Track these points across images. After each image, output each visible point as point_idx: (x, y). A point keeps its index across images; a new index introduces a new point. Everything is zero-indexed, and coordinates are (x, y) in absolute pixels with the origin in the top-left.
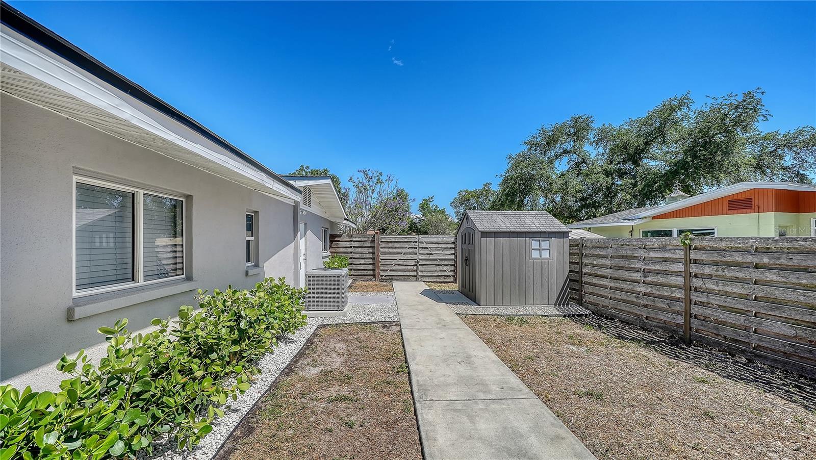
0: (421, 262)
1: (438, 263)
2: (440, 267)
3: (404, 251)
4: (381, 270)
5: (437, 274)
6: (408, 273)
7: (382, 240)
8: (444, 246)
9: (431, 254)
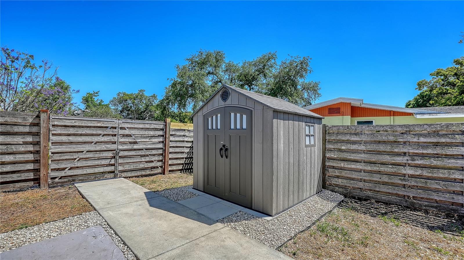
0: (122, 154)
1: (143, 154)
3: (95, 139)
4: (52, 170)
5: (142, 166)
6: (101, 170)
7: (56, 123)
8: (152, 133)
9: (136, 143)
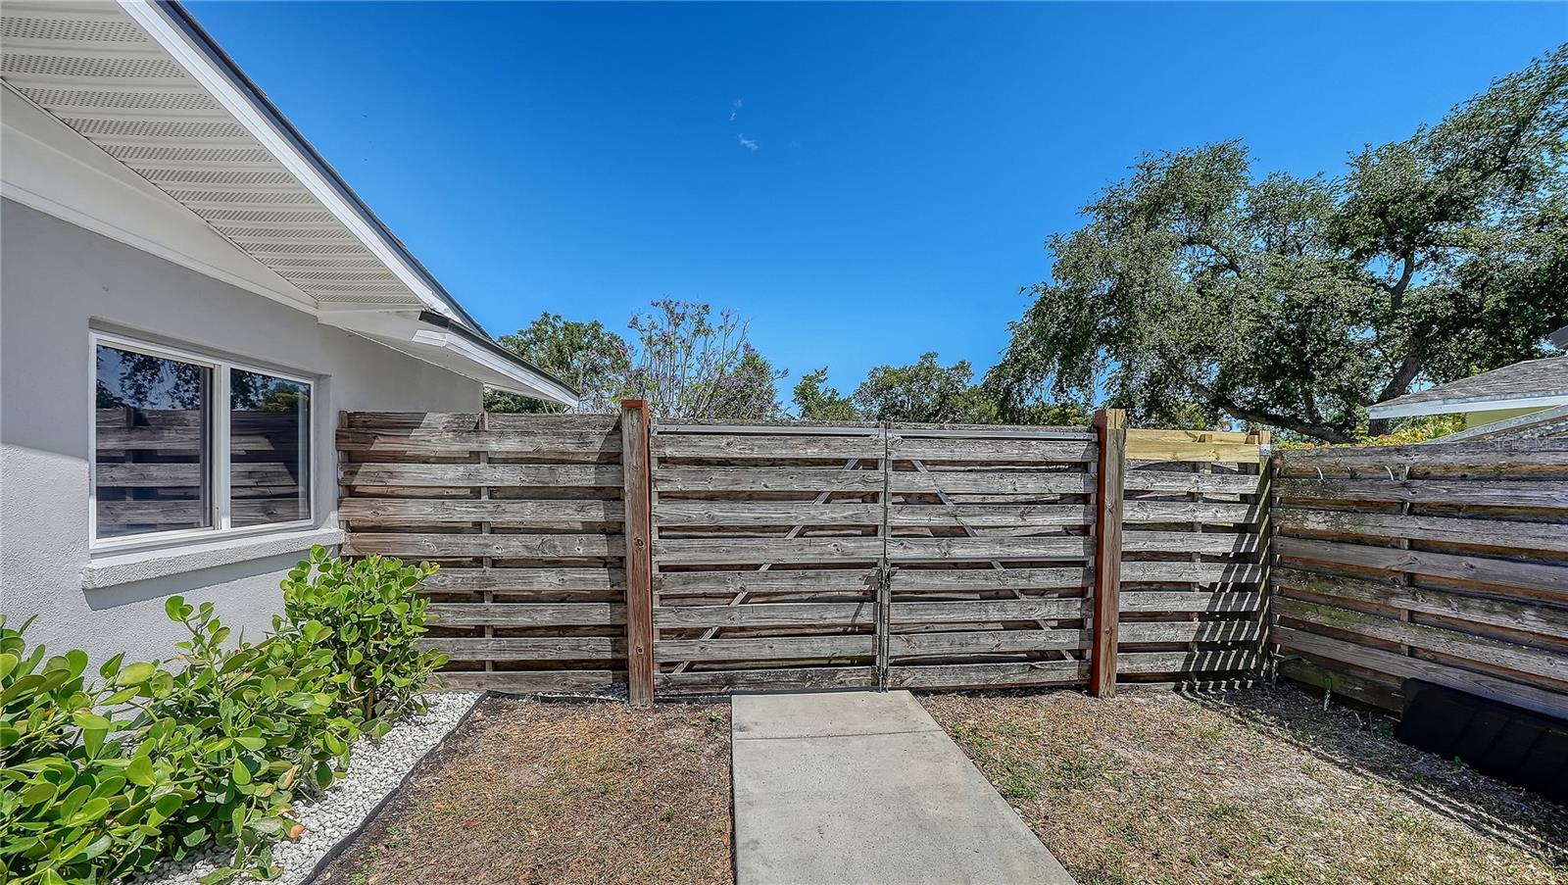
0: (902, 581)
1: (994, 585)
2: (1010, 604)
3: (801, 514)
4: (662, 631)
5: (987, 643)
6: (824, 647)
7: (669, 451)
8: (1031, 485)
9: (960, 532)
